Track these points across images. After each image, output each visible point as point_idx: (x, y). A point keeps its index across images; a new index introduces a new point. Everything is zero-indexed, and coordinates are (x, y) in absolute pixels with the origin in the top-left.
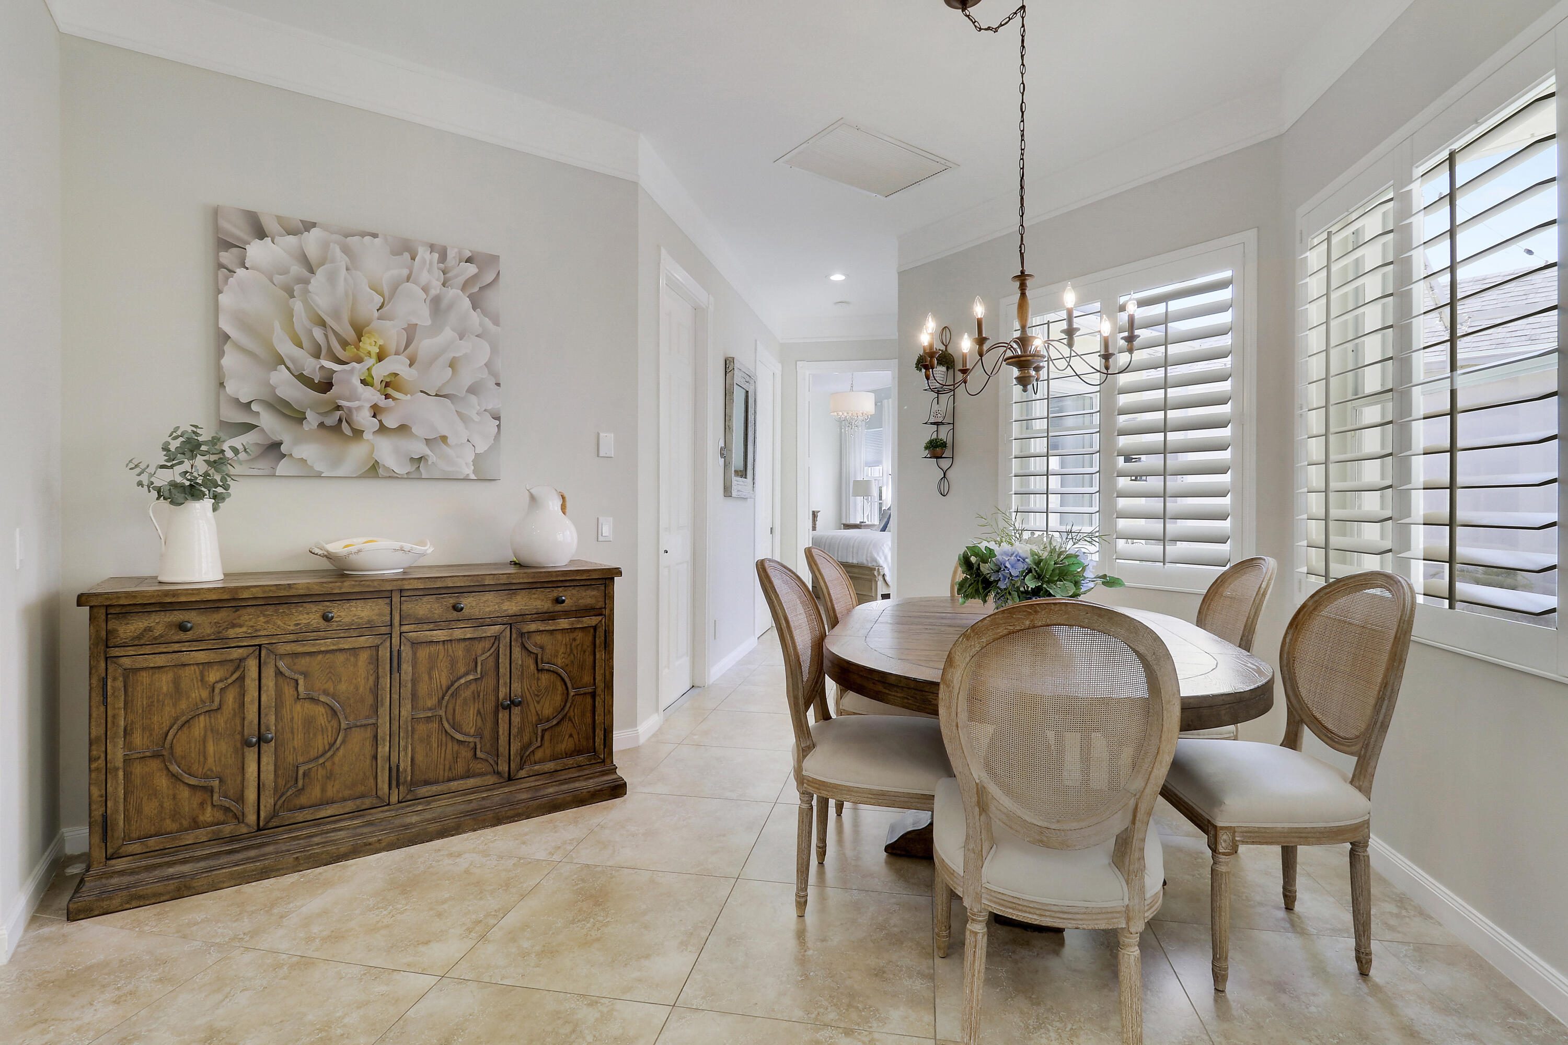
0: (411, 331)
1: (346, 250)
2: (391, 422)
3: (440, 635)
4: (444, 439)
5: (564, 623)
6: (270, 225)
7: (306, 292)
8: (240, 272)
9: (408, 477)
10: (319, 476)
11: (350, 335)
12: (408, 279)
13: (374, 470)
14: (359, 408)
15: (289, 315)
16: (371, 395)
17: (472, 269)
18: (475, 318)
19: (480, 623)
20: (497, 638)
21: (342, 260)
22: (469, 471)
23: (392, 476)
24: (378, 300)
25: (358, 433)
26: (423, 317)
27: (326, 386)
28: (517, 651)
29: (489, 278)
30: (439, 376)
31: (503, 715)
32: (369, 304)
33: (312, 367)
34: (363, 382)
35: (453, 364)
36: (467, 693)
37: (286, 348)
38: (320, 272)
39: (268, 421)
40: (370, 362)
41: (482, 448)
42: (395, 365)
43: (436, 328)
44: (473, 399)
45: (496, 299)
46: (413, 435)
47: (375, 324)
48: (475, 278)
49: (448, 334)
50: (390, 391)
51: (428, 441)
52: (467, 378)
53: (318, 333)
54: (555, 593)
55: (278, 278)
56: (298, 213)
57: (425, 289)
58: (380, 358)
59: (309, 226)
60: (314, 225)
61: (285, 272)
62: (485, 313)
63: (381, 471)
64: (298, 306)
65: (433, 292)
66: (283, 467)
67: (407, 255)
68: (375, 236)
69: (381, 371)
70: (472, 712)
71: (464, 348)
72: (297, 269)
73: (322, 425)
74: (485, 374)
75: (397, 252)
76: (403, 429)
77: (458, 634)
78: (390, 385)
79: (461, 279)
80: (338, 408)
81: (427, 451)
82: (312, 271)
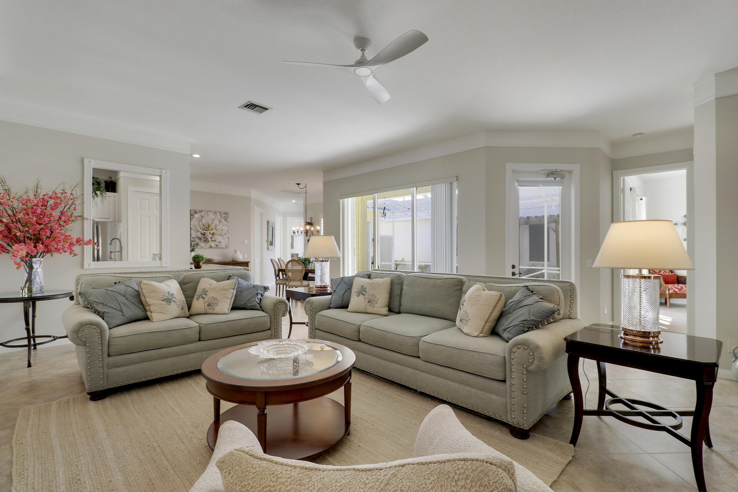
0: (216, 226)
1: (207, 214)
2: (213, 240)
4: (221, 242)
6: (197, 211)
7: (202, 221)
8: (194, 219)
9: (216, 248)
10: (203, 248)
11: (207, 227)
12: (216, 218)
13: (211, 247)
14: (209, 238)
15: (200, 224)
16: (210, 236)
17: (225, 215)
18: (225, 222)
21: (206, 216)
22: (224, 247)
23: (213, 248)
24: (212, 221)
25: (209, 241)
26: (218, 223)
27: (204, 235)
29: (227, 216)
30: (220, 232)
32: (210, 222)
33: (203, 232)
34: (209, 234)
35: (222, 230)
37: (199, 229)
38: (204, 218)
39: (197, 240)
40: (210, 231)
41: (226, 243)
42: (214, 231)
43: (219, 225)
44: (225, 235)
45: (228, 220)
46: (216, 242)
47: (211, 225)
48: (225, 216)
49: (221, 225)
50: (213, 235)
51: (218, 242)
52: (224, 232)
53: (203, 227)
55: (198, 219)
57: (218, 219)
58: (212, 230)
59: (202, 211)
60: (203, 211)
61: (199, 218)
62: (227, 222)
63: (212, 247)
64: (201, 223)
65: (219, 219)
66: (199, 246)
67: (215, 214)
68: (211, 212)
69: (212, 232)
71: (223, 228)
72: (201, 218)
73: (204, 240)
74: (227, 232)
75: (214, 214)
76: (215, 240)
78: (213, 234)
79: (223, 217)
80: (206, 238)
81: (218, 244)
82: (203, 218)
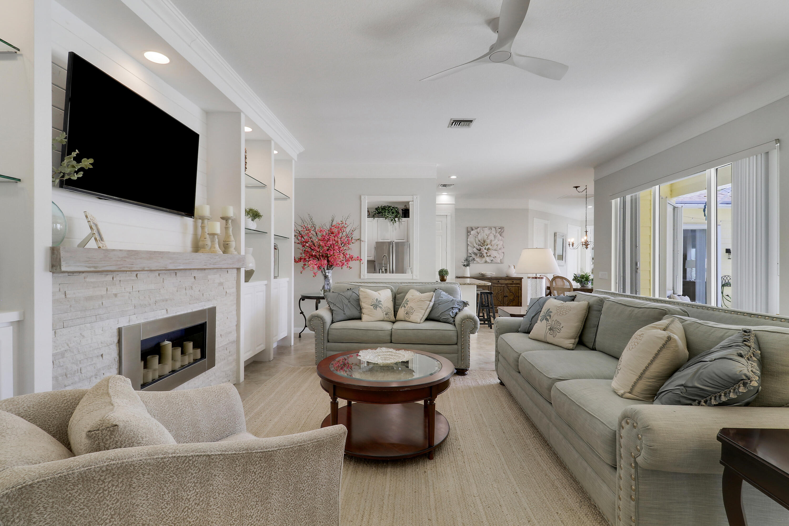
0: (491, 241)
1: (483, 230)
2: (488, 255)
3: (496, 285)
4: (496, 257)
5: (514, 285)
6: (474, 228)
7: (478, 237)
8: (470, 236)
9: (491, 263)
10: (479, 263)
11: (483, 242)
12: (491, 233)
13: (486, 262)
14: (484, 253)
15: (476, 241)
16: (486, 251)
17: (500, 230)
18: (500, 238)
19: (502, 284)
20: (504, 286)
21: (482, 232)
22: (499, 262)
23: (488, 263)
24: (487, 236)
25: (484, 257)
26: (493, 239)
27: (480, 250)
28: (507, 288)
29: (503, 231)
30: (495, 247)
31: (505, 298)
32: (486, 238)
33: (478, 247)
34: (485, 249)
35: (497, 245)
36: (500, 294)
37: (475, 245)
38: (480, 234)
39: (473, 255)
41: (501, 258)
42: (489, 246)
43: (494, 240)
44: (500, 250)
45: (503, 234)
46: (491, 257)
47: (486, 240)
48: (500, 231)
49: (496, 240)
50: (488, 250)
51: (493, 257)
52: (499, 247)
53: (479, 243)
54: (513, 281)
56: (477, 225)
58: (487, 245)
59: (478, 228)
61: (475, 235)
62: (502, 237)
64: (477, 239)
65: (494, 234)
66: (475, 262)
67: (491, 229)
68: (487, 227)
69: (487, 247)
70: (501, 297)
71: (498, 243)
72: (477, 234)
73: (480, 256)
74: (502, 246)
75: (489, 229)
76: (490, 255)
77: (499, 285)
79: (498, 232)
80: (482, 253)
81: (493, 259)
